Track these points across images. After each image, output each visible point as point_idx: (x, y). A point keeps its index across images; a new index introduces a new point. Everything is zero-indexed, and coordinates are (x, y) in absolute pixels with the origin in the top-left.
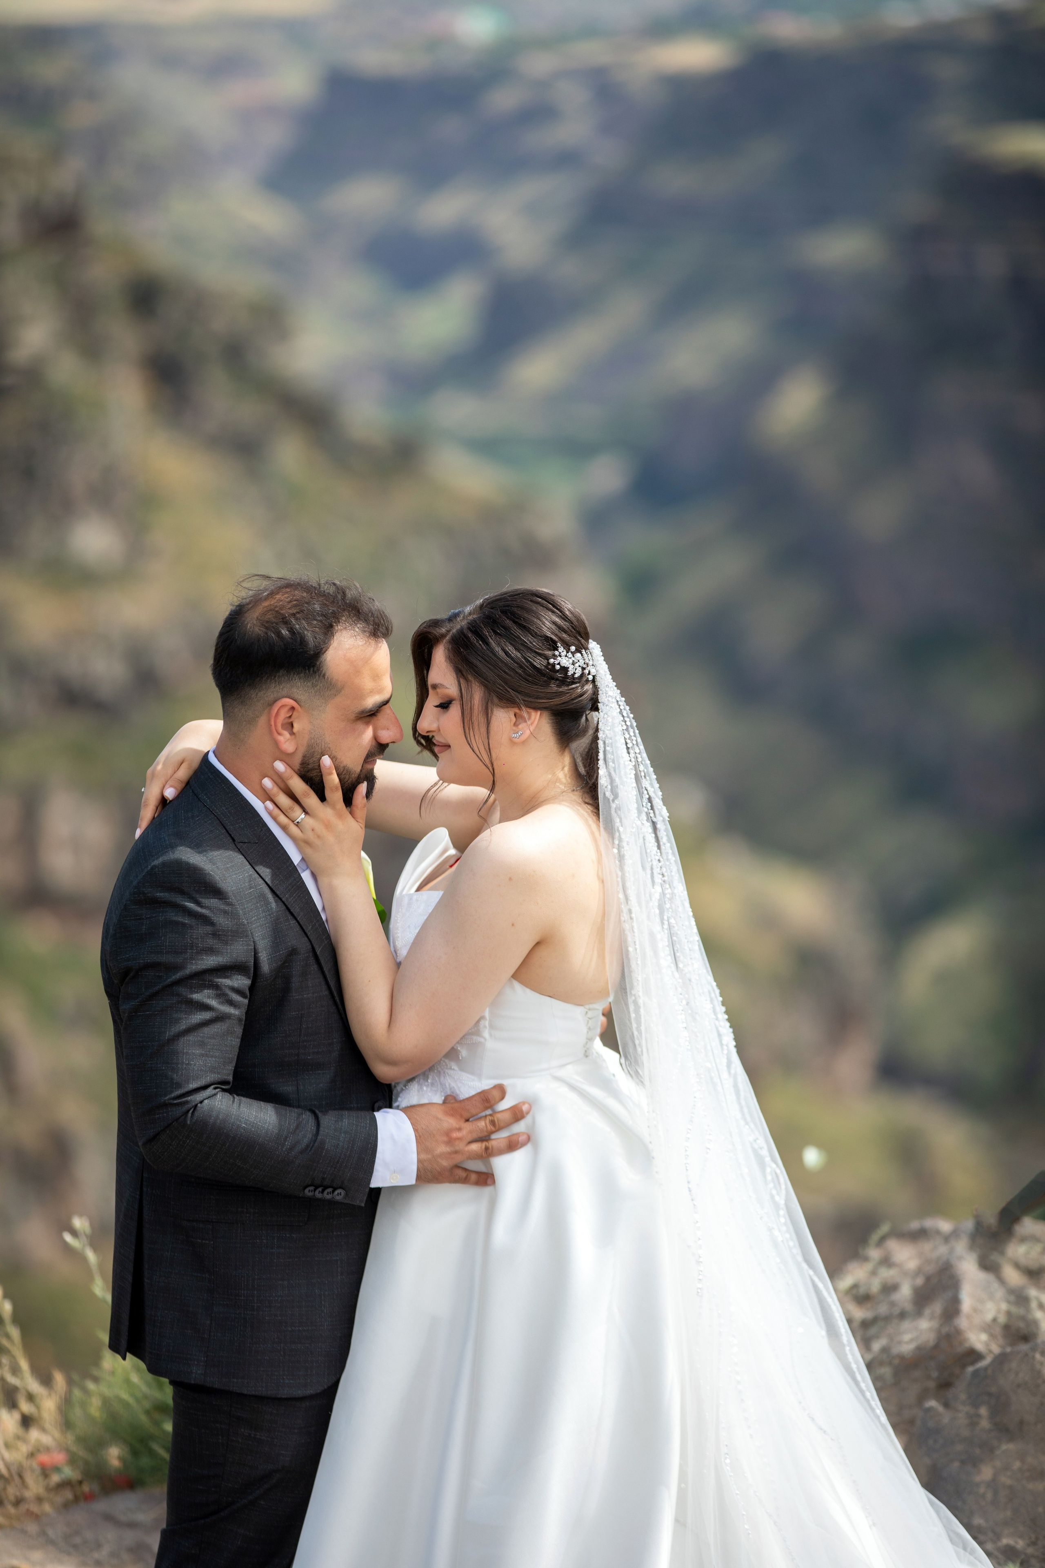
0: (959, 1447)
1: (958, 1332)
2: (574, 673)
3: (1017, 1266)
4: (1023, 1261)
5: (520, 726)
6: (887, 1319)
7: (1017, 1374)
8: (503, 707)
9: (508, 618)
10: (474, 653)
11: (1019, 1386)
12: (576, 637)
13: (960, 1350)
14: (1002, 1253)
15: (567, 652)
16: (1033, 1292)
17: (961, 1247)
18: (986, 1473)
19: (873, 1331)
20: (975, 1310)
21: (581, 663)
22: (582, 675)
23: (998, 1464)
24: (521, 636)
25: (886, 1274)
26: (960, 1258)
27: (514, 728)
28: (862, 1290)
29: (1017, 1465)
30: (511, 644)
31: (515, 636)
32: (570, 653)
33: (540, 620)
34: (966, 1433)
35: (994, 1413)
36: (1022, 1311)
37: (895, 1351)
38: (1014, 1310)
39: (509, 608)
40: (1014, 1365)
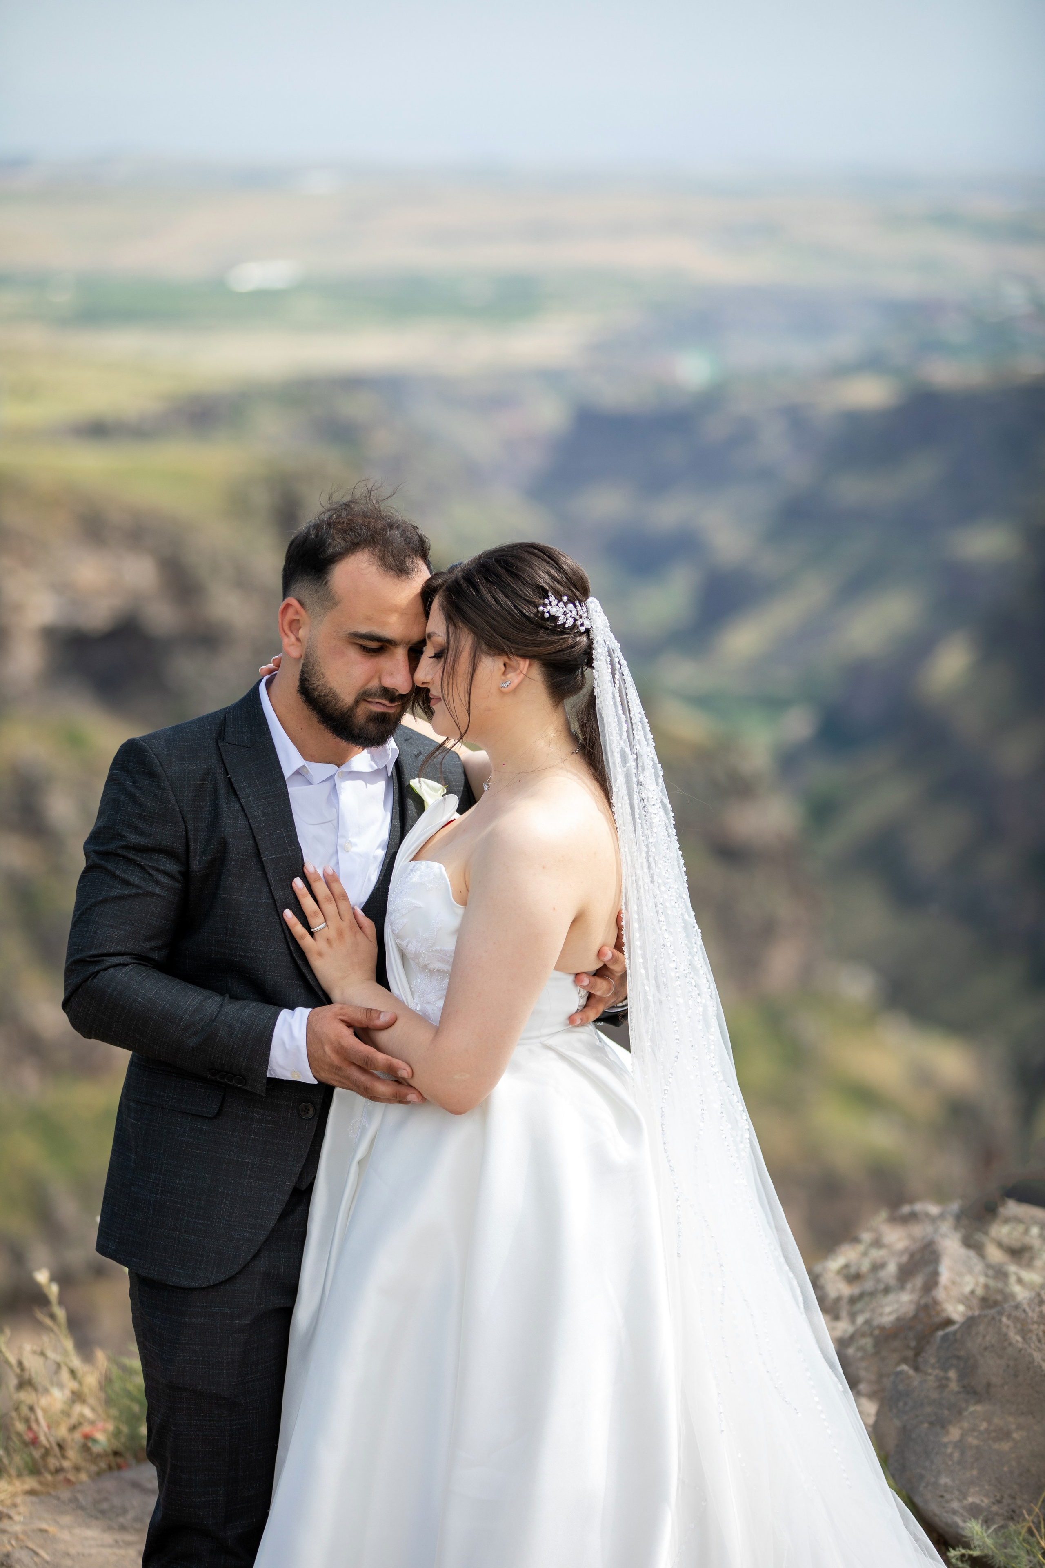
0: (928, 1409)
1: (936, 1303)
2: (565, 623)
3: (1000, 1245)
4: (1006, 1241)
5: (509, 676)
6: (872, 1294)
7: (984, 1337)
8: (490, 655)
9: (500, 566)
10: (464, 599)
11: (986, 1349)
12: (570, 589)
13: (937, 1320)
14: (986, 1233)
15: (559, 602)
16: (1012, 1268)
17: (946, 1227)
18: (955, 1433)
19: (859, 1306)
20: (953, 1283)
21: (574, 614)
22: (574, 627)
23: (965, 1425)
24: (511, 583)
25: (876, 1254)
26: (944, 1236)
27: (503, 677)
28: (853, 1270)
29: (984, 1426)
30: (501, 591)
31: (505, 583)
32: (561, 603)
33: (533, 570)
34: (934, 1395)
35: (963, 1375)
36: (1000, 1285)
37: (876, 1323)
38: (992, 1283)
39: (504, 558)
40: (981, 1328)
